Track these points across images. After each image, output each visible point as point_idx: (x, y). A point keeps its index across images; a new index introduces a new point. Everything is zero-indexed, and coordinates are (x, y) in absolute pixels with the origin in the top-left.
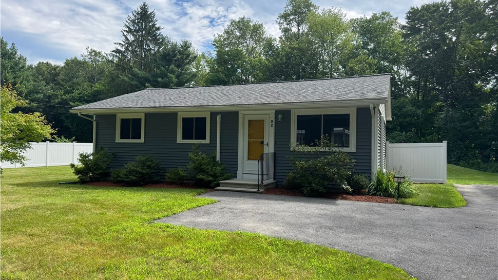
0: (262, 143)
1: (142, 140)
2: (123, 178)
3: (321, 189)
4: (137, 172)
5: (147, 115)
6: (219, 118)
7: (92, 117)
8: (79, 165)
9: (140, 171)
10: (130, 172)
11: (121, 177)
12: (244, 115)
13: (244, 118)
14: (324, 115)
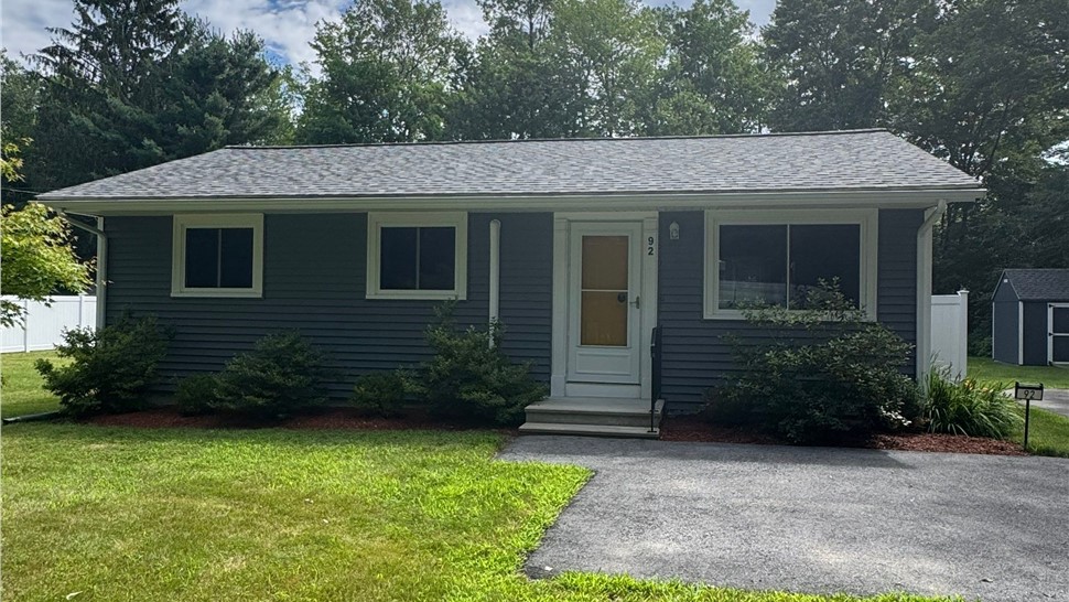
0: (623, 298)
1: (256, 291)
2: (222, 400)
3: (837, 424)
4: (264, 384)
5: (271, 219)
6: (494, 228)
7: (92, 222)
8: (62, 364)
9: (278, 379)
10: (244, 383)
11: (216, 400)
12: (570, 221)
13: (569, 230)
14: (792, 226)
